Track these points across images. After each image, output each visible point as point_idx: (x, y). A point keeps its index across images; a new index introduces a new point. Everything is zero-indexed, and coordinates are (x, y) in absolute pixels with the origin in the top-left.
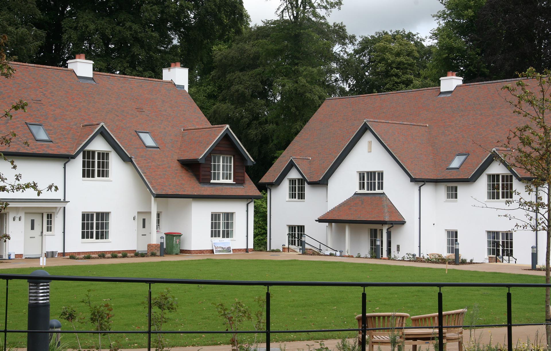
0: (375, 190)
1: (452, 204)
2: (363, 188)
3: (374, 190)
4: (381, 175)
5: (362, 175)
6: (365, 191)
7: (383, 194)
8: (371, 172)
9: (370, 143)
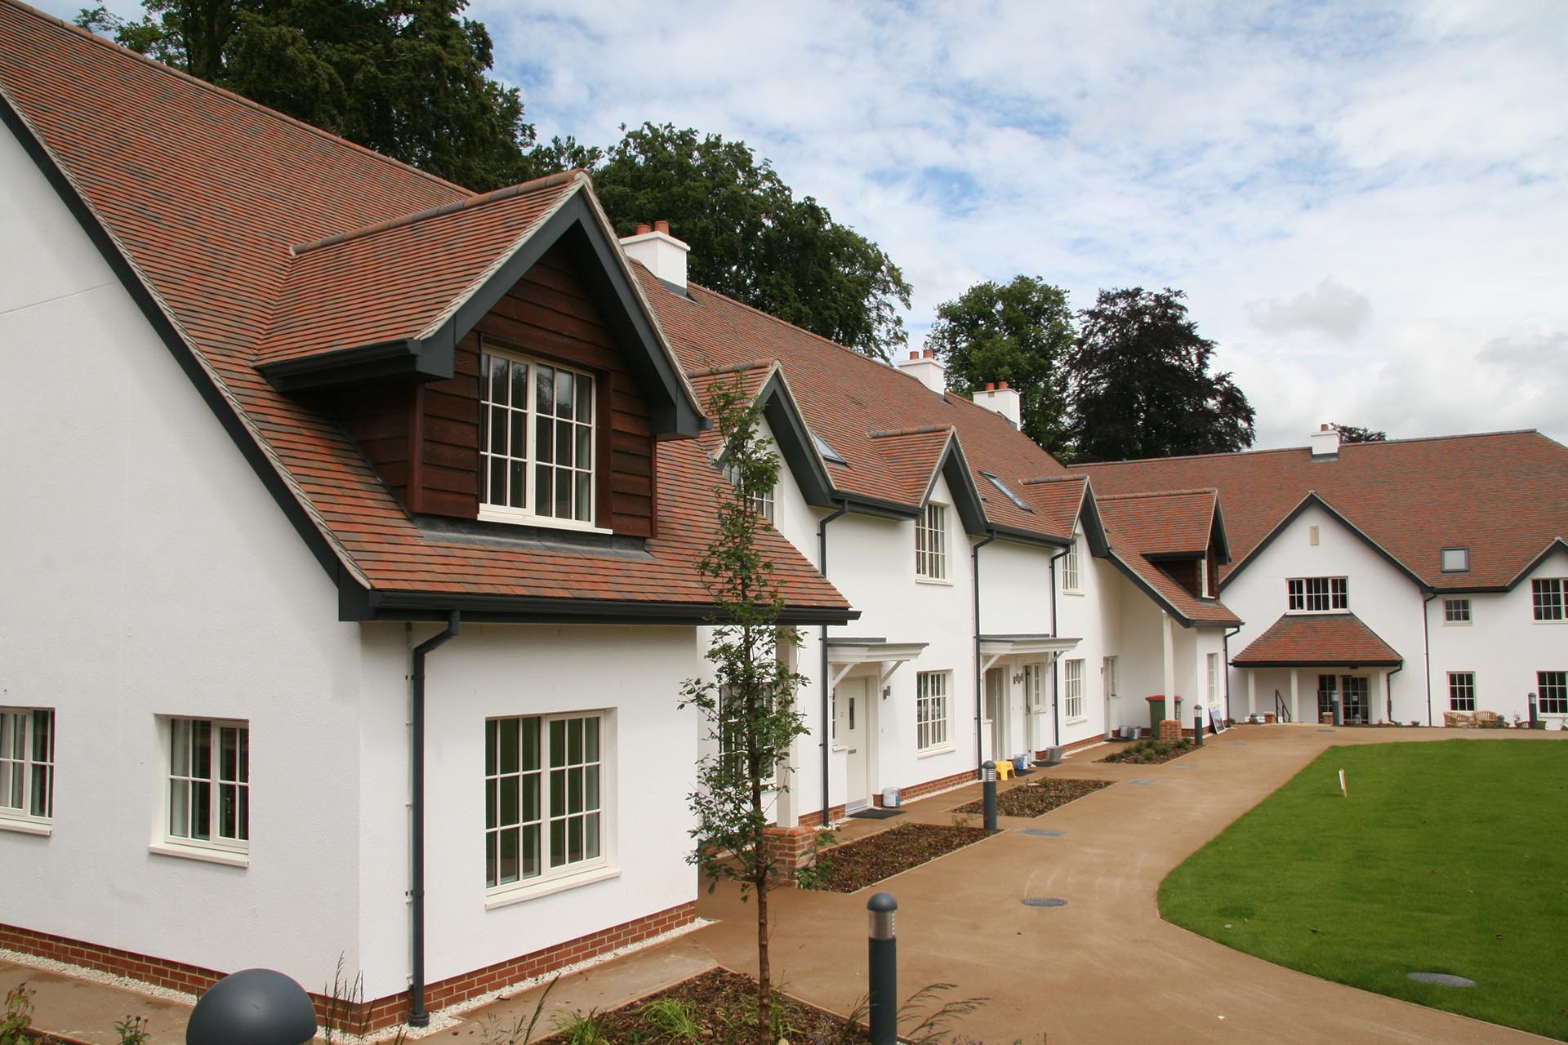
0: (1328, 609)
1: (1458, 628)
2: (1298, 606)
3: (1324, 609)
4: (1341, 584)
5: (1294, 585)
6: (1305, 611)
7: (1351, 614)
8: (1317, 580)
9: (1315, 530)
